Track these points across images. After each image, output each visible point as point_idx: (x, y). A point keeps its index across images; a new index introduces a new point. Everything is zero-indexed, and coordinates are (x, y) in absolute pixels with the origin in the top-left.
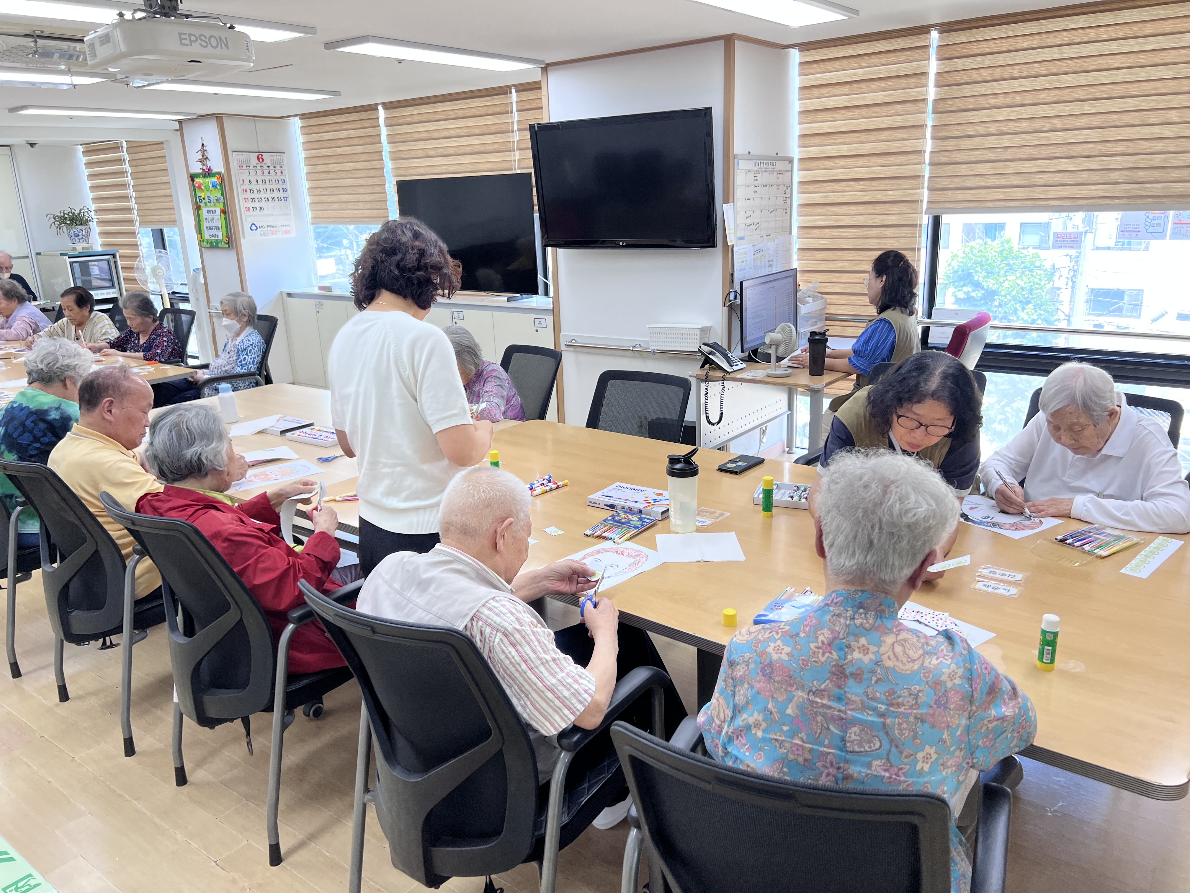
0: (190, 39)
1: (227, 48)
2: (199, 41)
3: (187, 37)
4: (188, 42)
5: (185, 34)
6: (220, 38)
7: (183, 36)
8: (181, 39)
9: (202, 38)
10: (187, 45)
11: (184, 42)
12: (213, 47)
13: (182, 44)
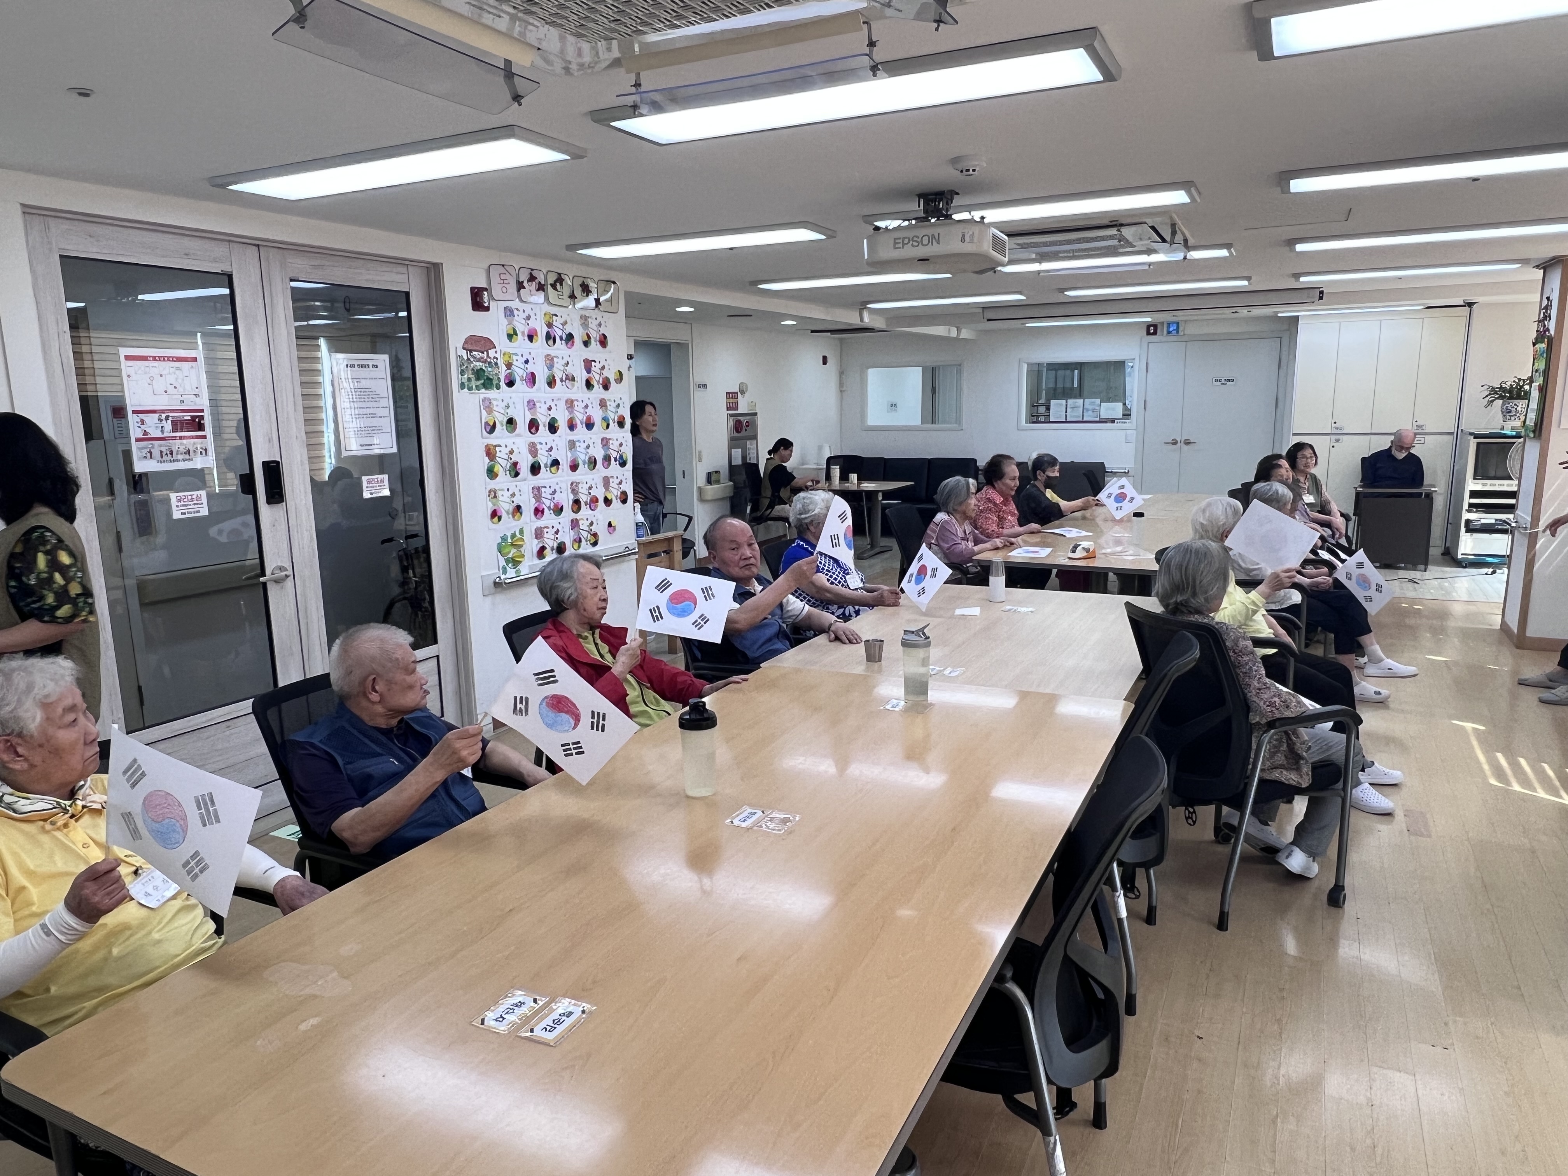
0: (903, 241)
1: (938, 243)
2: (911, 242)
3: (901, 241)
4: (901, 245)
5: (900, 238)
6: (933, 236)
7: (897, 241)
8: (895, 243)
9: (915, 239)
10: (900, 248)
11: (897, 246)
12: (923, 245)
13: (895, 248)
